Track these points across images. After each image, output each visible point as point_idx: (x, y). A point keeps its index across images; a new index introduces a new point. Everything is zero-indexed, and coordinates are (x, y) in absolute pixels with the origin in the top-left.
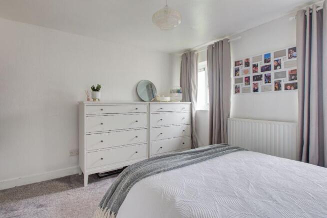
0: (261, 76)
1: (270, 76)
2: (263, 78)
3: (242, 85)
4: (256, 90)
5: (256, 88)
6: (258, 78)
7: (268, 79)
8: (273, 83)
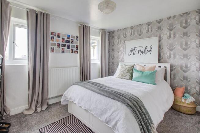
0: (66, 45)
1: (69, 46)
2: (67, 46)
3: (56, 48)
4: (63, 52)
5: (63, 51)
6: (64, 45)
7: (69, 47)
8: (70, 49)
